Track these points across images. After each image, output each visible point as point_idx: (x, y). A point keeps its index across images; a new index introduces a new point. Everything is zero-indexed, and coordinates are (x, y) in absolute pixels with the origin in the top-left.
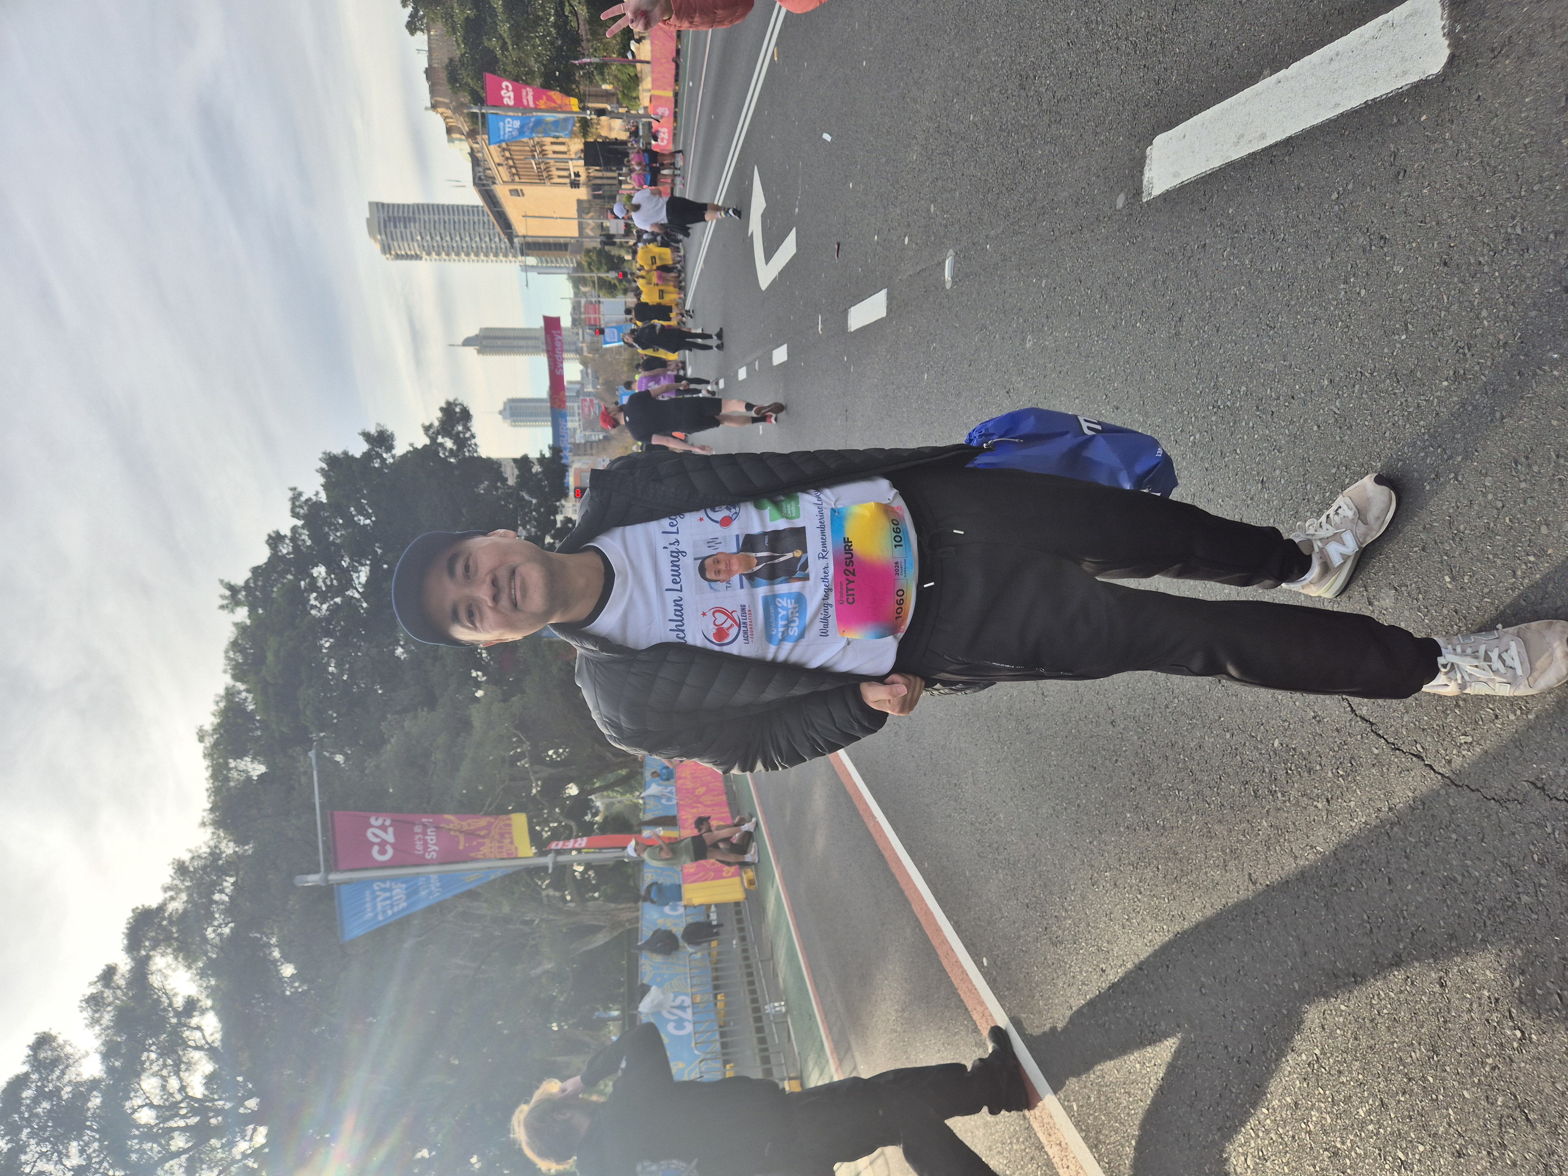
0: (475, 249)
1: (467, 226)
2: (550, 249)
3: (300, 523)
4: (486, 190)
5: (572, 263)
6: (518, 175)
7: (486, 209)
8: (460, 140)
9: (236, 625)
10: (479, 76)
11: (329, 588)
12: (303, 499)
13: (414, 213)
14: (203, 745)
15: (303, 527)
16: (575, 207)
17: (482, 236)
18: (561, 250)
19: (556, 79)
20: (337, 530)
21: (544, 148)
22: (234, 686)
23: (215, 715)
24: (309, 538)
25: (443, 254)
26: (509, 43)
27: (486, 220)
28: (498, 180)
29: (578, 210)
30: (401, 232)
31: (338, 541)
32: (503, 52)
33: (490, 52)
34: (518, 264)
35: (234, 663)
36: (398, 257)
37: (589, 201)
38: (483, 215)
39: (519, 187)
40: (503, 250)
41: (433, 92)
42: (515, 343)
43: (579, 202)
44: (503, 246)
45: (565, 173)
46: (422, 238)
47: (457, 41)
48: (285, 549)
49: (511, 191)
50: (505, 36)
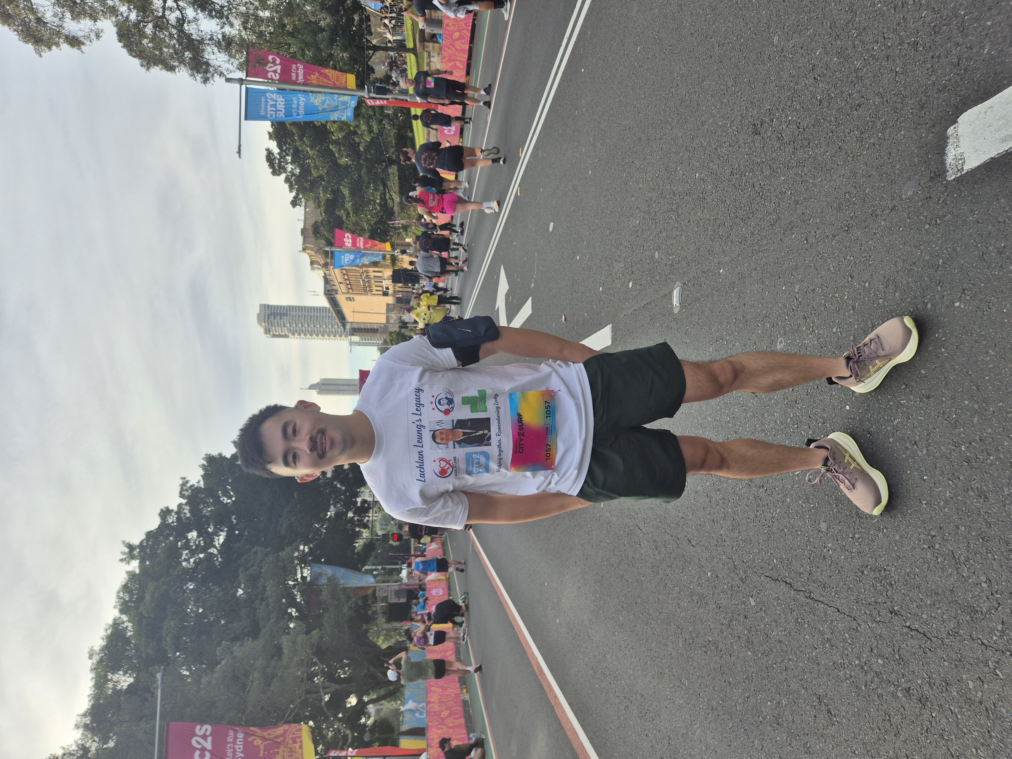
0: (322, 332)
1: (318, 319)
2: (368, 332)
3: (184, 501)
4: (332, 298)
5: (381, 340)
6: (352, 289)
7: (331, 310)
8: (319, 269)
9: (128, 572)
10: (331, 230)
11: (198, 546)
12: (189, 485)
13: (287, 311)
14: (91, 661)
15: (186, 504)
16: (385, 307)
17: (327, 325)
18: (374, 332)
19: (378, 234)
20: (209, 507)
21: (369, 274)
22: (120, 618)
23: (103, 639)
24: (189, 512)
25: (302, 334)
26: (351, 213)
27: (330, 316)
28: (339, 292)
29: (387, 310)
30: (278, 322)
31: (207, 514)
32: (347, 217)
33: (340, 218)
34: (348, 341)
35: (122, 601)
36: (274, 336)
37: (394, 304)
38: (329, 313)
39: (351, 296)
40: (339, 333)
41: (304, 242)
42: (341, 388)
43: (388, 305)
44: (339, 331)
45: (381, 289)
46: (290, 325)
47: (321, 212)
48: (172, 519)
49: (347, 298)
50: (349, 209)
